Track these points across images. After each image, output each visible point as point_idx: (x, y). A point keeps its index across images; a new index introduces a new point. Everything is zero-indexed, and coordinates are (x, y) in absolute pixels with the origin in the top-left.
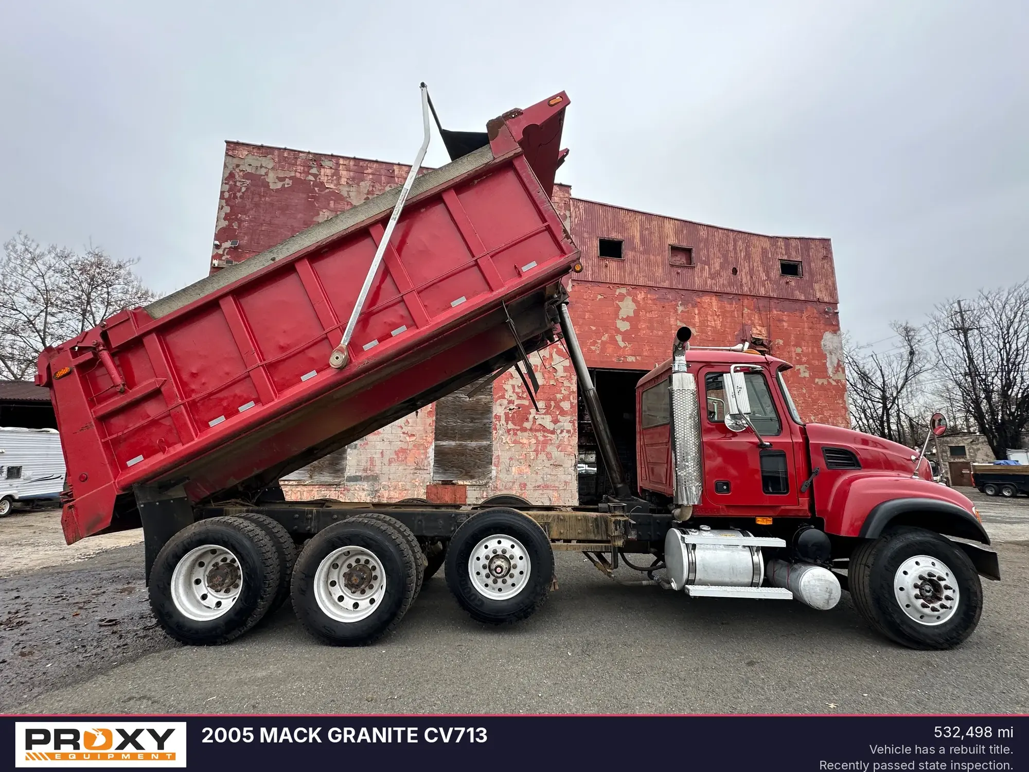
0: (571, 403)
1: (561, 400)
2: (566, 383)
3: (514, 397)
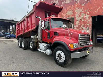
0: (89, 24)
1: (87, 24)
2: (89, 20)
3: (78, 24)
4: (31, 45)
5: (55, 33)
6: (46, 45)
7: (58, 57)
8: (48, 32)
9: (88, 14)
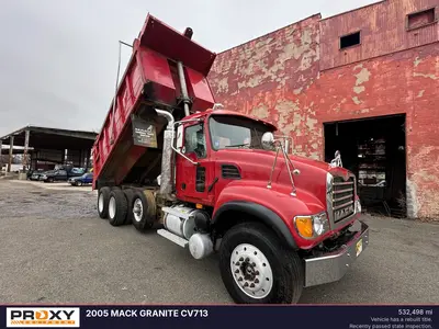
1: (311, 144)
2: (315, 133)
4: (139, 213)
5: (224, 167)
6: (190, 215)
7: (240, 275)
8: (198, 165)
9: (311, 117)
